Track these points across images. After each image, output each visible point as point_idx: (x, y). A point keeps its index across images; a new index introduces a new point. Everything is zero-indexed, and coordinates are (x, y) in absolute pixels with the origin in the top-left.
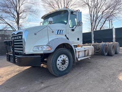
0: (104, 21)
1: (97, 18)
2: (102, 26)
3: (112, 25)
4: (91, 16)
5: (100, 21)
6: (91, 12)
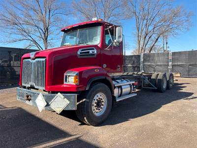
0: (156, 38)
1: (147, 34)
2: (154, 45)
4: (138, 31)
5: (150, 38)
6: (139, 25)
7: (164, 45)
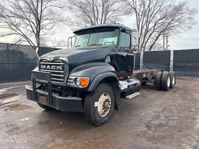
0: (157, 36)
1: (147, 32)
2: (154, 43)
6: (139, 22)
7: (164, 43)
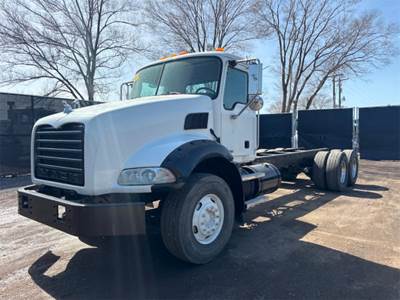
0: (321, 79)
1: (302, 71)
2: (315, 94)
3: (340, 91)
4: (284, 64)
6: (285, 52)
